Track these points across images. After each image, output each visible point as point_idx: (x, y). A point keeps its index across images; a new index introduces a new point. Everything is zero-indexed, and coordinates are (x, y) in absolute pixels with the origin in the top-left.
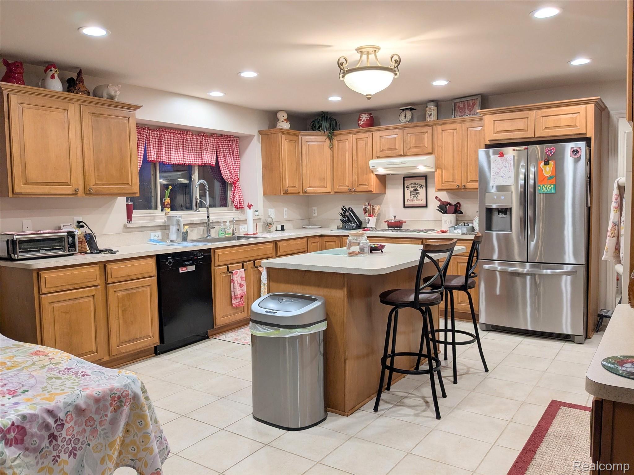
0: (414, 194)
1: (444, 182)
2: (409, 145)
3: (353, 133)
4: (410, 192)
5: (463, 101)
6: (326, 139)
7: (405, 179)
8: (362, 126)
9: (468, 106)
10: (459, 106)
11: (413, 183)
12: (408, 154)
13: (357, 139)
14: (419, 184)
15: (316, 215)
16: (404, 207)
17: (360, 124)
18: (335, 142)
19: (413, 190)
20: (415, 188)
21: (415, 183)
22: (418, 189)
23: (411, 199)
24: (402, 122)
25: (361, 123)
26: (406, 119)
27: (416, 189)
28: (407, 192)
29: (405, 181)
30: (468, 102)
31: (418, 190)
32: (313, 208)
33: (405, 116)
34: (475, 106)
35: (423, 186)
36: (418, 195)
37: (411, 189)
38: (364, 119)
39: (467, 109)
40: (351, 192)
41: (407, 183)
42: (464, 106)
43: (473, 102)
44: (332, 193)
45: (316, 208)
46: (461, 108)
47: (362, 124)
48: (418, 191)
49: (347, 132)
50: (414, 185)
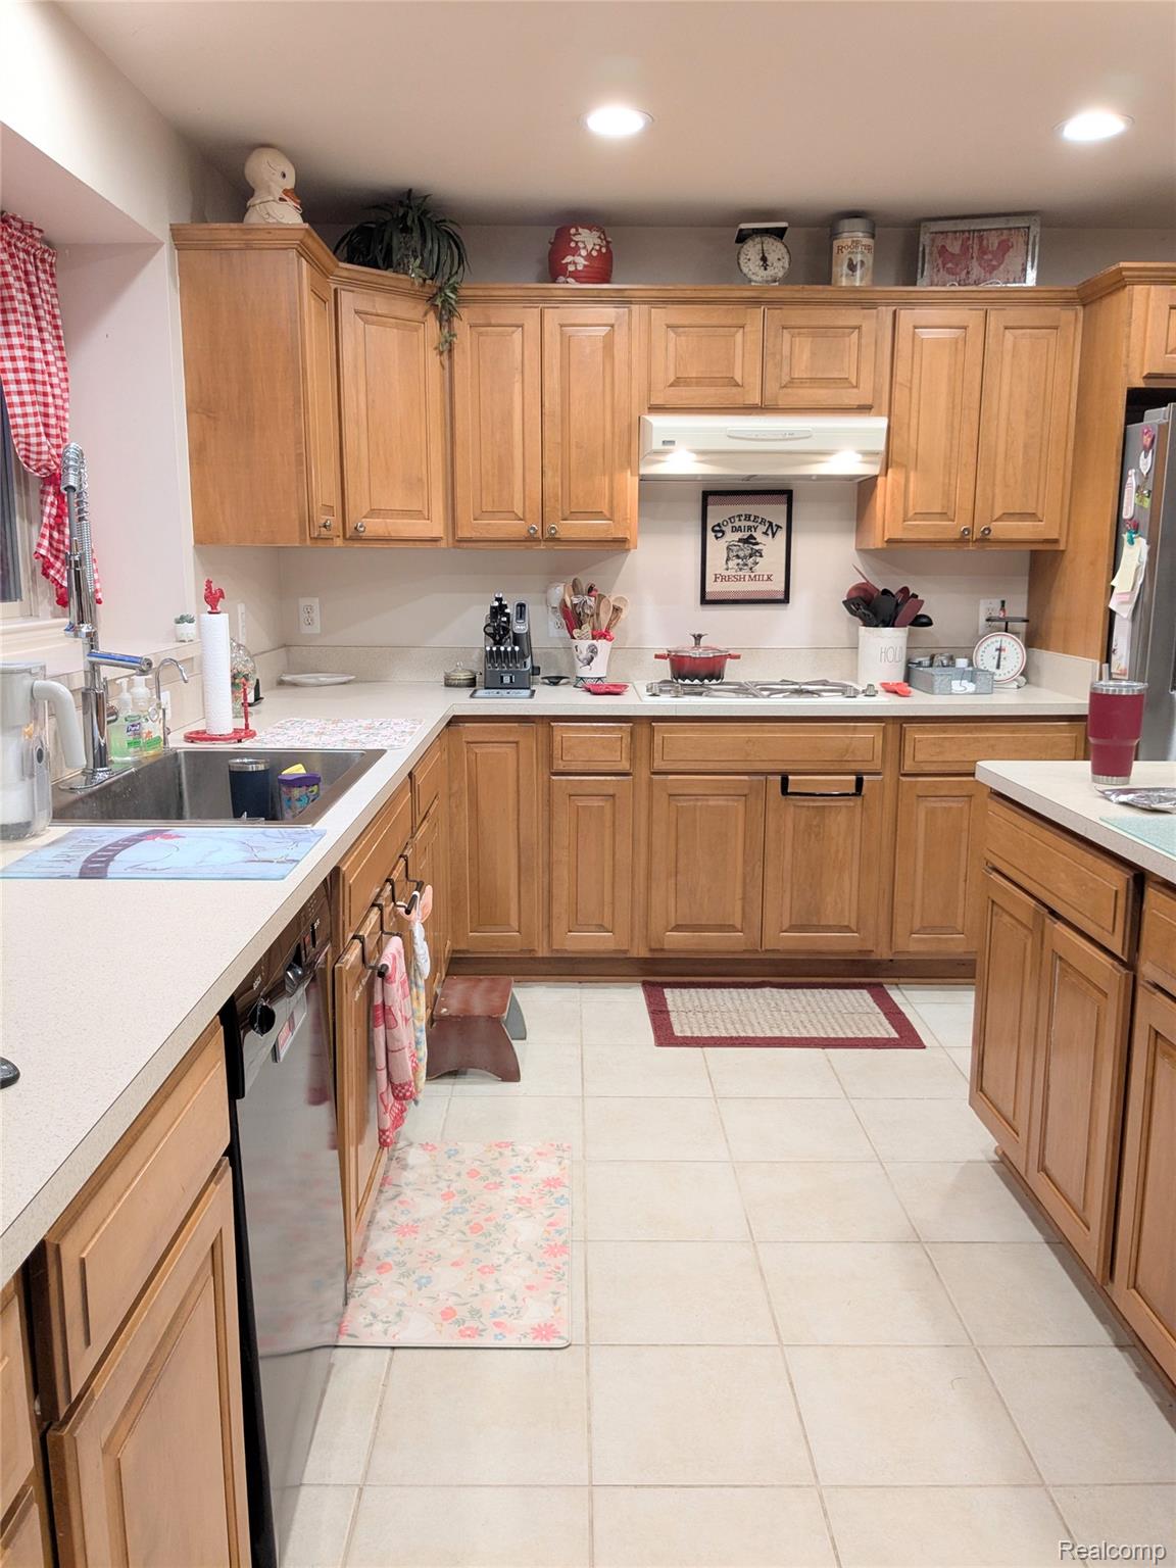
0: (741, 554)
1: (911, 514)
2: (786, 369)
3: (544, 301)
4: (728, 548)
5: (963, 232)
6: (425, 314)
7: (710, 498)
8: (577, 276)
9: (983, 251)
10: (943, 247)
11: (740, 516)
12: (781, 403)
13: (562, 326)
14: (763, 521)
15: (316, 628)
16: (705, 601)
17: (571, 268)
18: (461, 326)
19: (740, 540)
20: (746, 535)
21: (748, 518)
22: (759, 536)
23: (731, 572)
24: (754, 278)
25: (575, 263)
26: (770, 272)
27: (751, 537)
28: (717, 548)
29: (709, 508)
30: (981, 238)
31: (758, 540)
32: (304, 602)
33: (764, 259)
34: (1011, 253)
35: (778, 527)
36: (758, 559)
37: (732, 537)
38: (590, 247)
39: (975, 263)
40: (537, 540)
41: (718, 513)
42: (965, 249)
43: (1004, 237)
44: (443, 544)
45: (315, 602)
46: (953, 255)
47: (580, 268)
48: (757, 544)
49: (519, 292)
50: (744, 523)
